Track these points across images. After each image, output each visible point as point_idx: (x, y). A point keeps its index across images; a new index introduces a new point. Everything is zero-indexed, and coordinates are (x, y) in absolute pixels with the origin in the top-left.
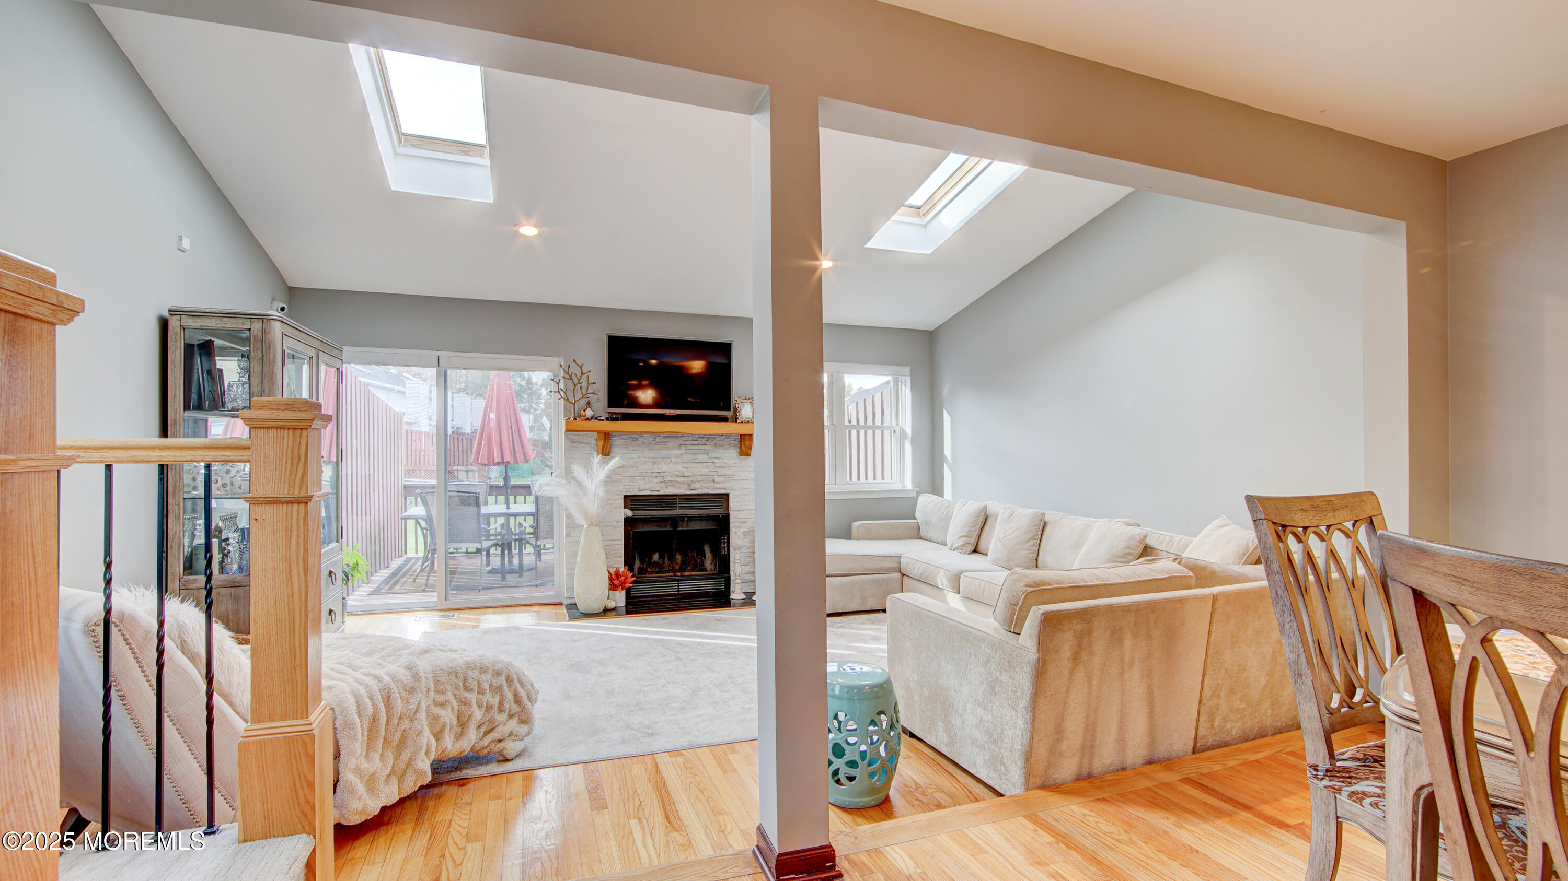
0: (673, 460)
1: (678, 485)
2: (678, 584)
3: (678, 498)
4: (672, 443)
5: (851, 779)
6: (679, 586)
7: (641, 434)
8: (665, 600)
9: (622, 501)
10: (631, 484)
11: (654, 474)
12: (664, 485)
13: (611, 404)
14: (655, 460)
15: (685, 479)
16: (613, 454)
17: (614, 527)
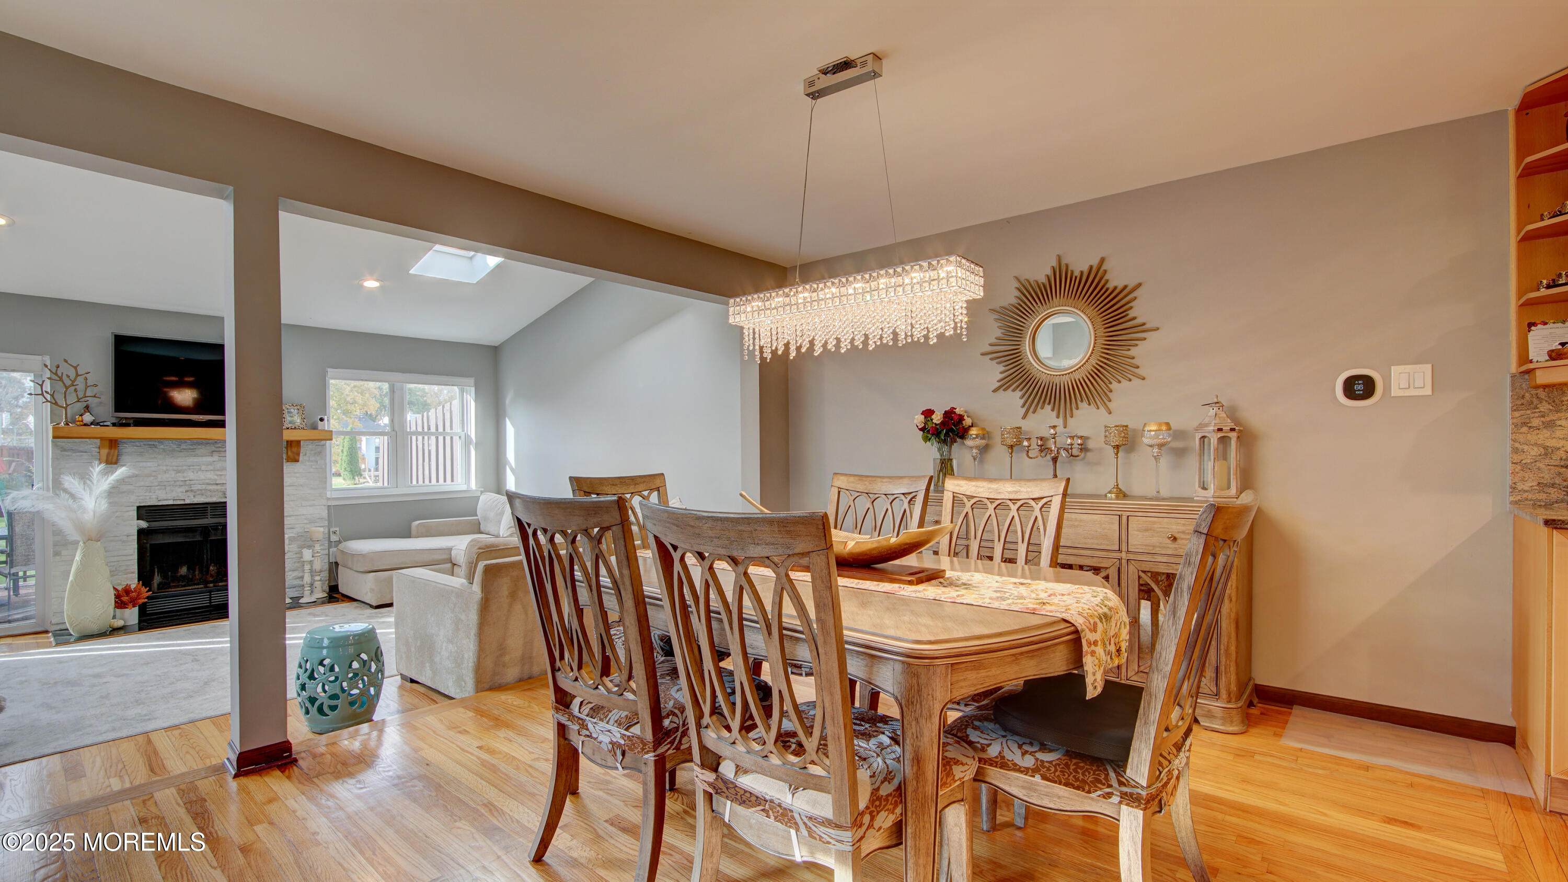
0: (203, 467)
1: (209, 493)
2: (210, 595)
3: (209, 506)
4: (202, 450)
5: (333, 708)
6: (210, 597)
7: (161, 440)
8: (192, 613)
9: (135, 513)
10: (147, 494)
11: (178, 483)
12: (191, 494)
13: (119, 407)
14: (180, 468)
15: (219, 487)
16: (121, 462)
17: (124, 542)
